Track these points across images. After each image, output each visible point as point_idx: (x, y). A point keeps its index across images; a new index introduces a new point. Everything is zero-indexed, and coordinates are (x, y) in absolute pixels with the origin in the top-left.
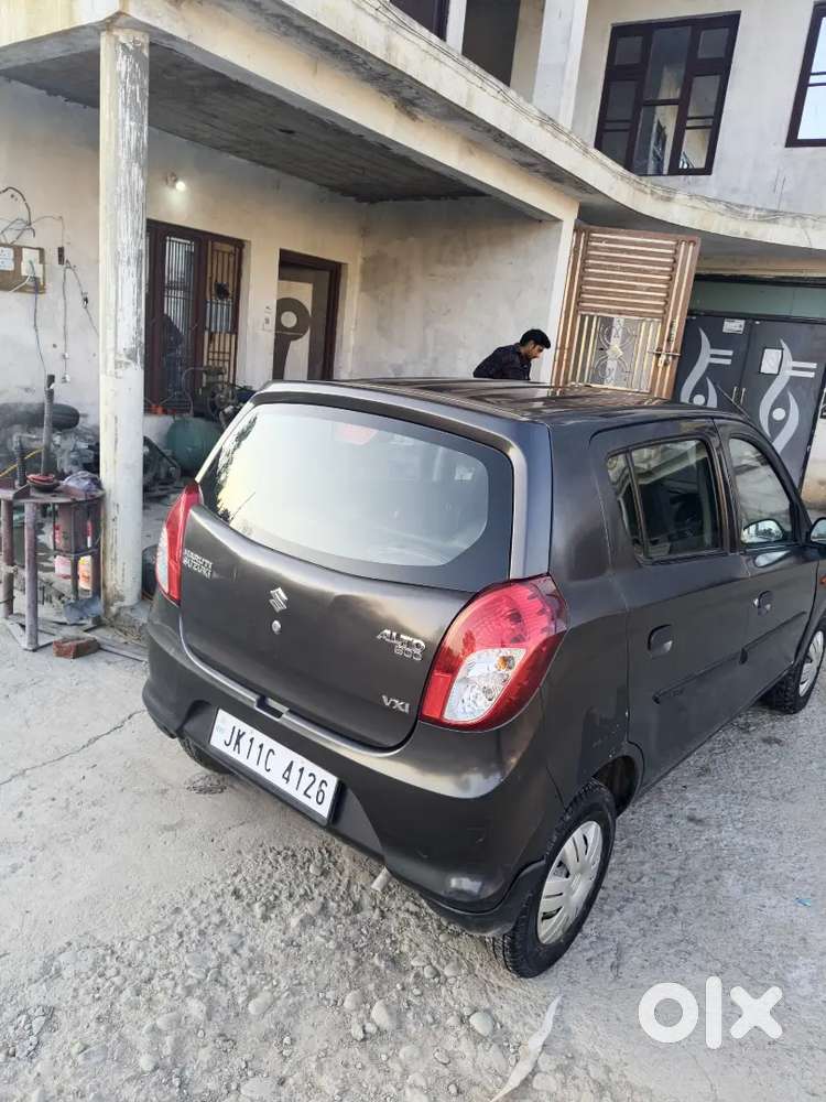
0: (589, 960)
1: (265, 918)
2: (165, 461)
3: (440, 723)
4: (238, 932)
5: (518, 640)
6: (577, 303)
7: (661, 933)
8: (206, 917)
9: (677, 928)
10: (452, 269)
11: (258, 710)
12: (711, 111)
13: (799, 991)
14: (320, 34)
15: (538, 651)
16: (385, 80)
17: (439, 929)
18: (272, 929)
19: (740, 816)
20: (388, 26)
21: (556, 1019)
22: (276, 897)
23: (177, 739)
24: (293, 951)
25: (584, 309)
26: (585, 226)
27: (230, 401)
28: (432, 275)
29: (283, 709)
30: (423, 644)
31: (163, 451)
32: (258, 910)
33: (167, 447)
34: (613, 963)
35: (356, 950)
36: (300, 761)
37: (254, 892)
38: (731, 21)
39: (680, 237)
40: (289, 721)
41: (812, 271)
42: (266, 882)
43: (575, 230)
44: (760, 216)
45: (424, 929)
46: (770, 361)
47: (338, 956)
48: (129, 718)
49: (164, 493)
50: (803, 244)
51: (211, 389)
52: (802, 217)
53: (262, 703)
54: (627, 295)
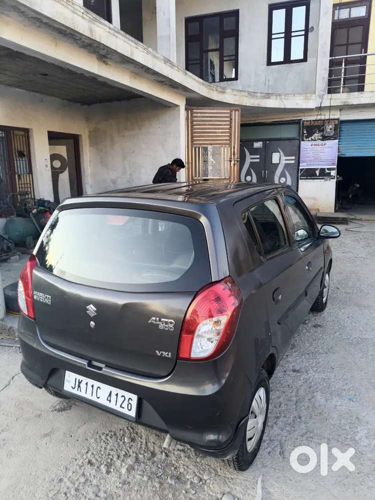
0: (269, 453)
1: (108, 472)
2: (5, 241)
3: (189, 359)
4: (96, 484)
5: (221, 312)
6: (192, 142)
7: (297, 430)
8: (77, 480)
9: (303, 426)
10: (132, 132)
11: (88, 368)
12: (234, 53)
13: (362, 443)
14: (56, 26)
15: (232, 315)
16: (91, 46)
17: (196, 455)
18: (113, 477)
19: (314, 364)
20: (89, 21)
21: (263, 488)
22: (111, 460)
23: (43, 389)
24: (126, 487)
25: (196, 144)
26: (189, 107)
27: (34, 207)
28: (123, 136)
29: (103, 366)
30: (173, 321)
31: (4, 236)
32: (103, 469)
33: (6, 234)
34: (280, 451)
35: (158, 477)
36: (115, 390)
37: (99, 459)
38: (236, 13)
39: (232, 108)
40: (106, 371)
41: (286, 118)
42: (104, 452)
43: (186, 109)
44: (262, 96)
45: (189, 457)
46: (275, 157)
47: (150, 483)
48: (12, 379)
49: (8, 257)
50: (282, 107)
51: (24, 202)
52: (280, 95)
53: (90, 365)
54: (213, 136)
